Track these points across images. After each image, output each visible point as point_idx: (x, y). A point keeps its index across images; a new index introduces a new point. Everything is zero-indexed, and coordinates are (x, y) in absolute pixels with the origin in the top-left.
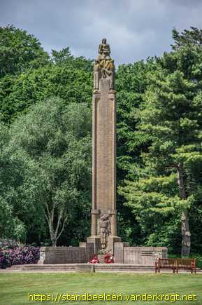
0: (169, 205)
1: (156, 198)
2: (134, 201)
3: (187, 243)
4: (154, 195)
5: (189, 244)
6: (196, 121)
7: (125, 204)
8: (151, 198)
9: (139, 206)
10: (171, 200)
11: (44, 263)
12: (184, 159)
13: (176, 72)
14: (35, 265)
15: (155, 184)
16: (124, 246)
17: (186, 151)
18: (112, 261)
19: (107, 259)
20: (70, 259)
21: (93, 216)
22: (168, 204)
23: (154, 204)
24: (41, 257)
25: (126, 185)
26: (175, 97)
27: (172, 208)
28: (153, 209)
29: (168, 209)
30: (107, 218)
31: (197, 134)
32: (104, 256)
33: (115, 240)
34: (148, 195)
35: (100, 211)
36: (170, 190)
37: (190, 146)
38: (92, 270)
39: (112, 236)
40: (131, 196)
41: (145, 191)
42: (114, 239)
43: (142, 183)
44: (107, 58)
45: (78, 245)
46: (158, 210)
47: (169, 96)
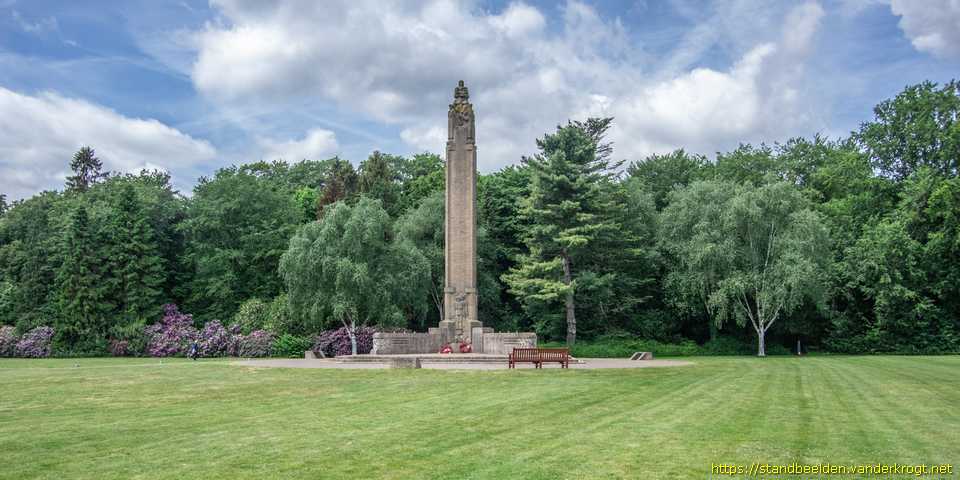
0: (552, 291)
1: (540, 285)
2: (517, 288)
3: (572, 330)
4: (538, 281)
5: (574, 332)
6: (578, 203)
7: (508, 291)
8: (534, 284)
9: (522, 293)
10: (555, 285)
11: (378, 353)
12: (568, 242)
13: (557, 151)
14: (368, 355)
15: (539, 269)
16: (484, 332)
17: (571, 234)
18: (469, 351)
19: (463, 348)
20: (414, 349)
21: (446, 295)
22: (551, 289)
23: (537, 290)
24: (375, 346)
25: (512, 273)
26: (557, 178)
27: (556, 294)
28: (536, 296)
29: (551, 295)
30: (464, 298)
31: (579, 217)
32: (459, 344)
33: (474, 325)
34: (531, 281)
35: (455, 289)
36: (555, 275)
37: (573, 230)
38: (414, 365)
39: (470, 320)
40: (515, 283)
41: (529, 277)
42: (472, 323)
43: (525, 270)
44: (464, 102)
45: (427, 331)
46: (540, 297)
47: (550, 177)
